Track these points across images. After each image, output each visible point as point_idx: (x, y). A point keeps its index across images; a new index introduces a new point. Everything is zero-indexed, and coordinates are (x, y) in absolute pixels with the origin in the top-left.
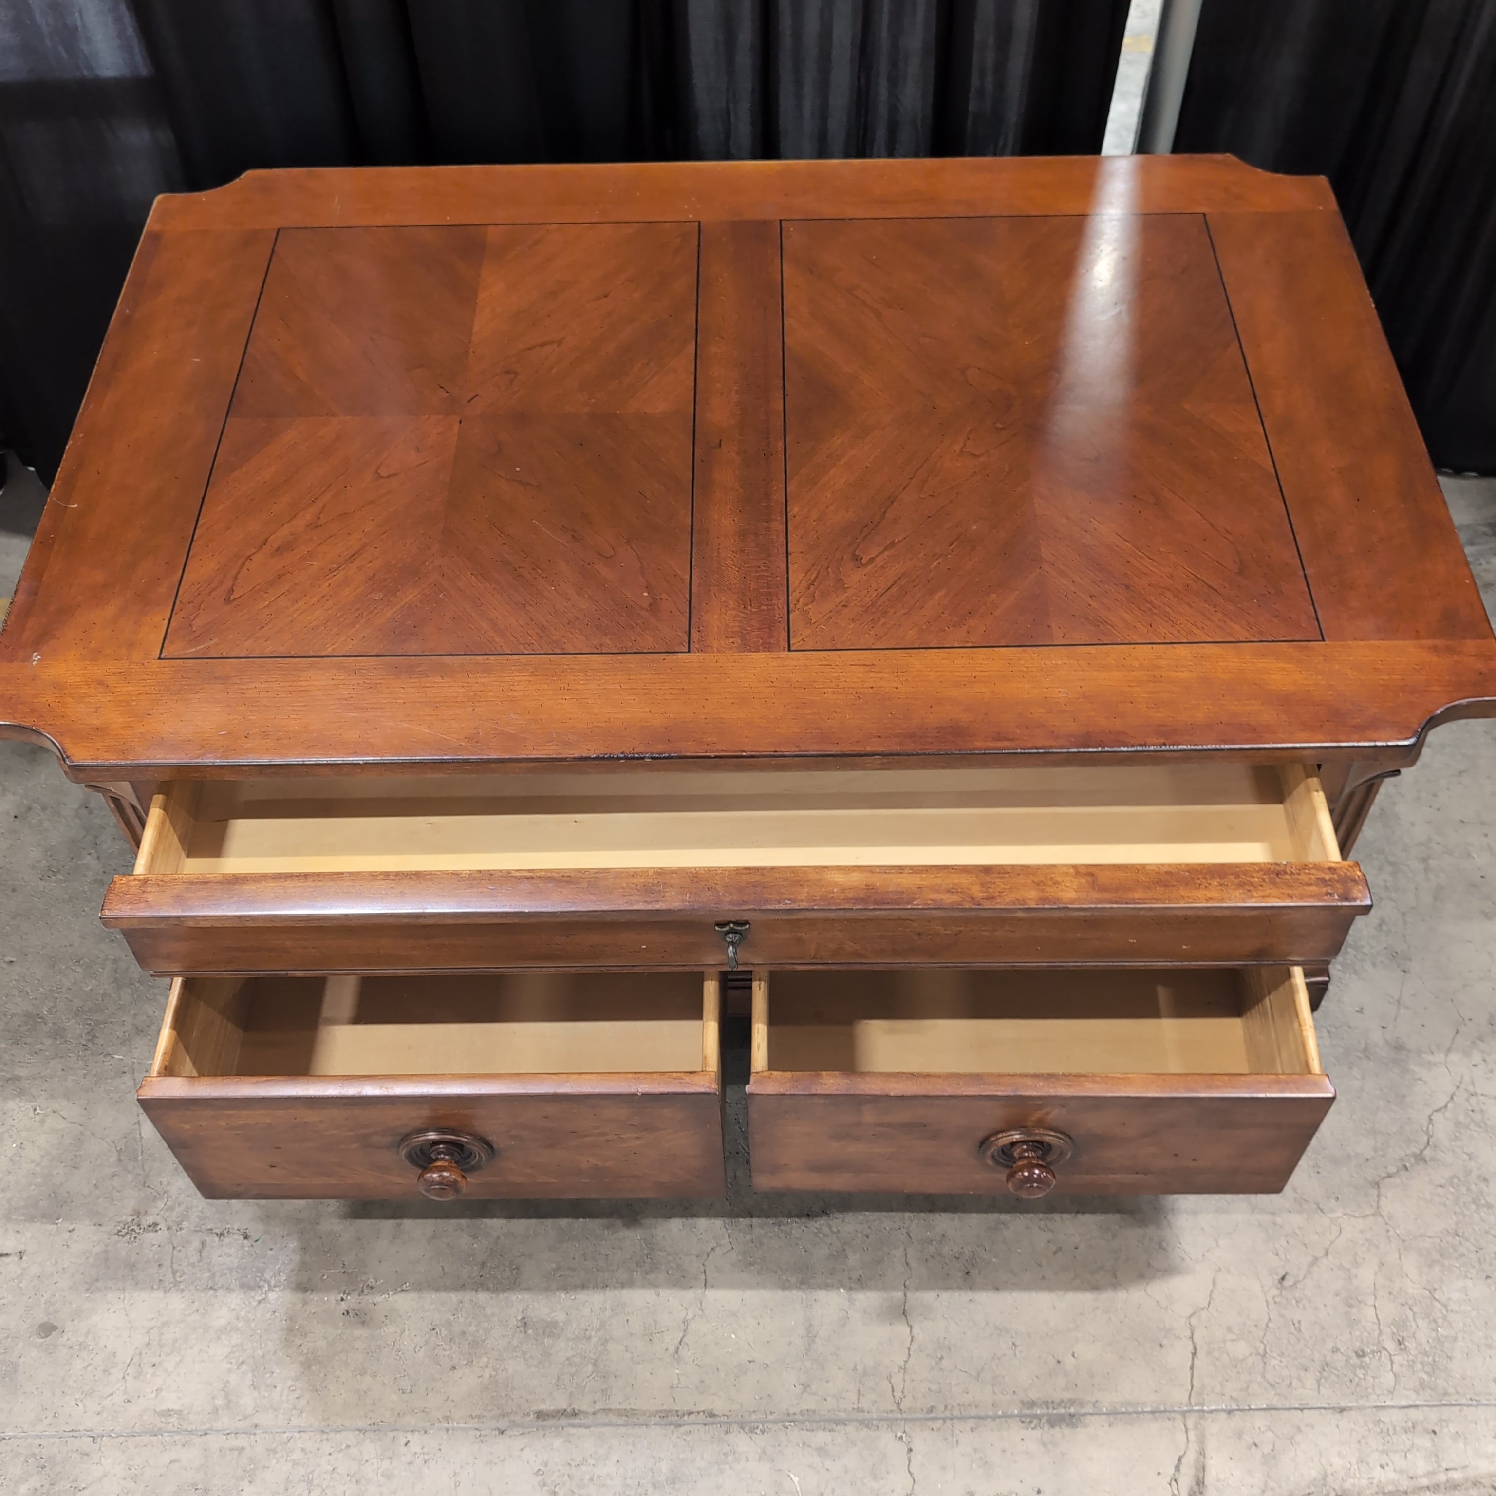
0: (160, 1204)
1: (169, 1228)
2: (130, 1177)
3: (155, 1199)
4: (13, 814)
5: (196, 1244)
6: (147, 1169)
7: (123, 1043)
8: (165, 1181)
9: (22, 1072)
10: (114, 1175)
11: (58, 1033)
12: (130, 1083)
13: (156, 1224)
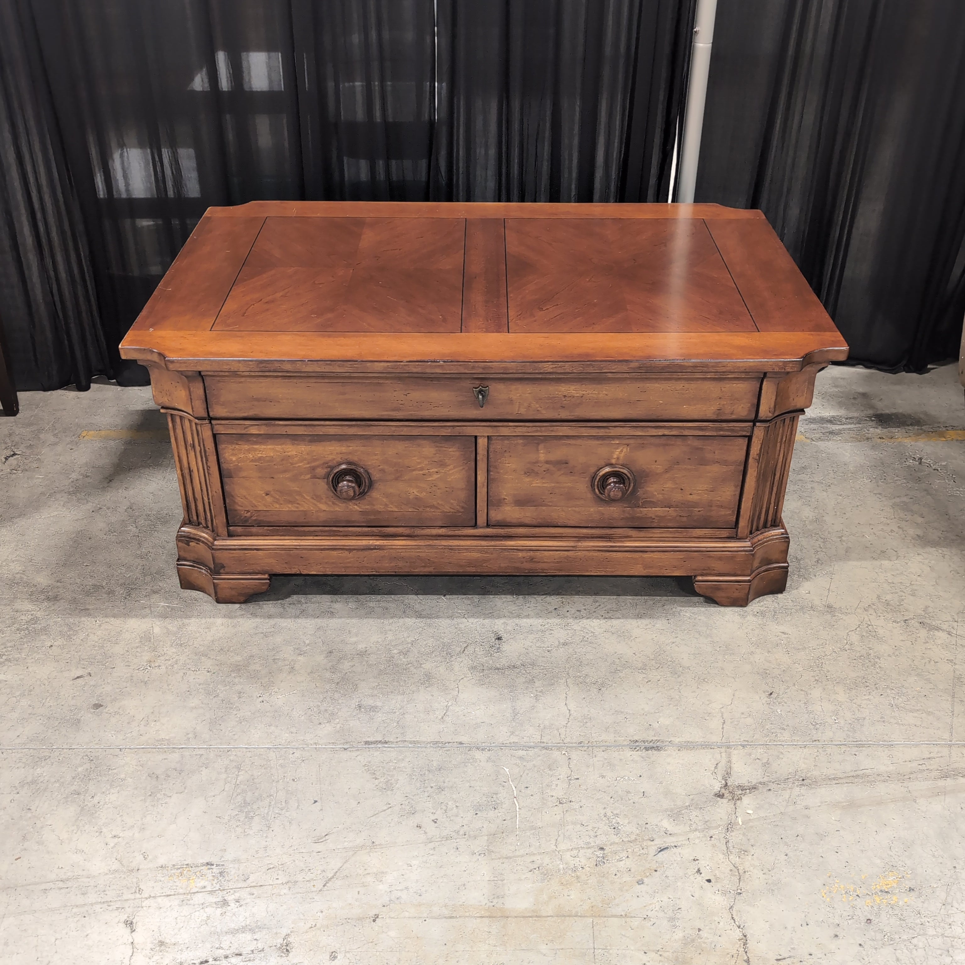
0: (162, 658)
1: (166, 668)
2: (146, 648)
3: (159, 656)
4: (91, 511)
5: (182, 674)
6: (156, 645)
7: (146, 596)
8: (165, 649)
9: (91, 607)
10: (137, 647)
11: (111, 592)
12: (149, 612)
13: (159, 666)
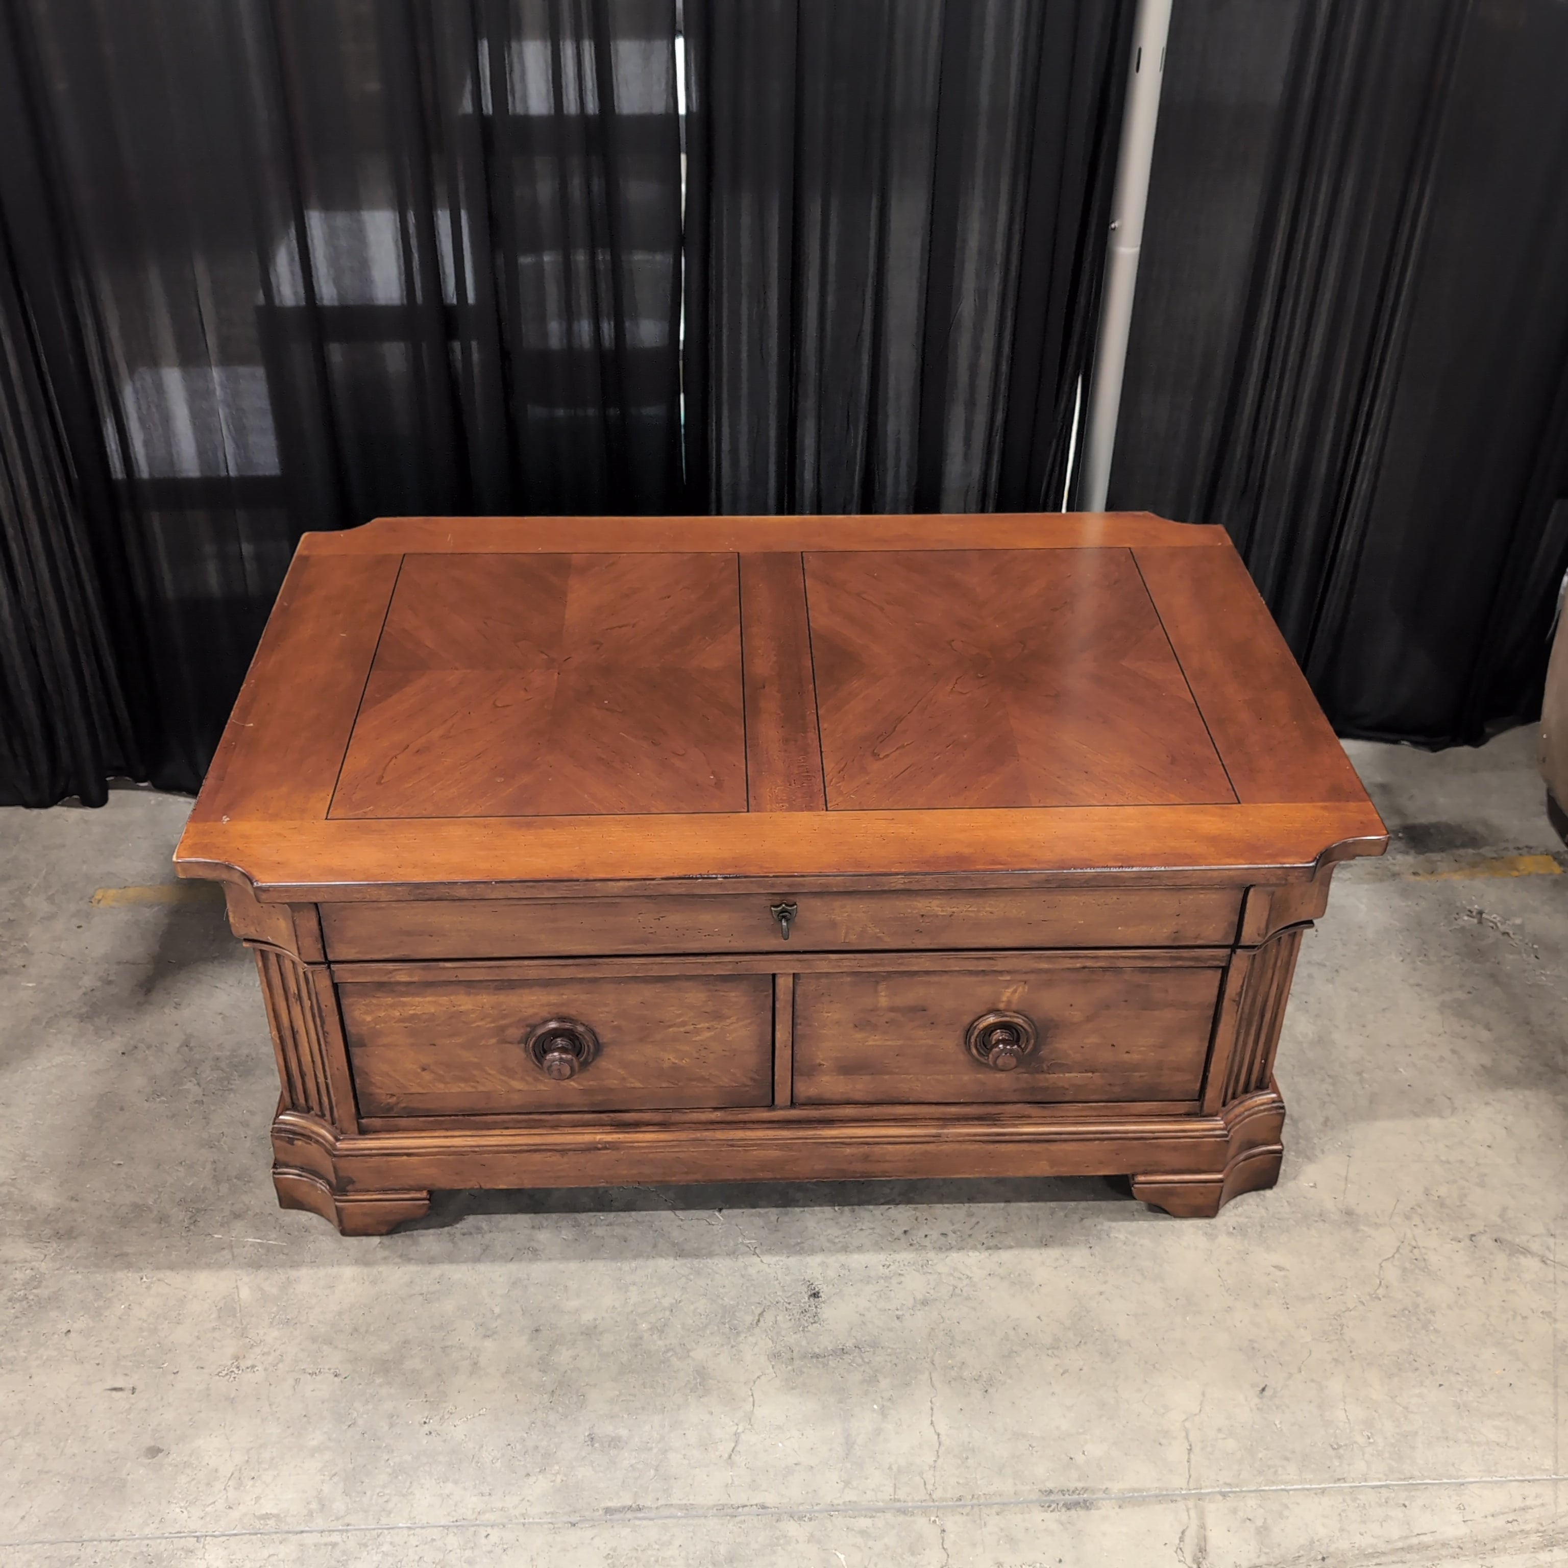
0: (257, 1350)
1: (265, 1370)
2: (229, 1330)
3: (252, 1346)
4: (120, 1052)
5: (291, 1381)
6: (245, 1323)
7: (222, 1225)
8: (261, 1332)
9: (130, 1250)
10: (214, 1329)
11: (163, 1219)
12: (229, 1257)
13: (253, 1367)
